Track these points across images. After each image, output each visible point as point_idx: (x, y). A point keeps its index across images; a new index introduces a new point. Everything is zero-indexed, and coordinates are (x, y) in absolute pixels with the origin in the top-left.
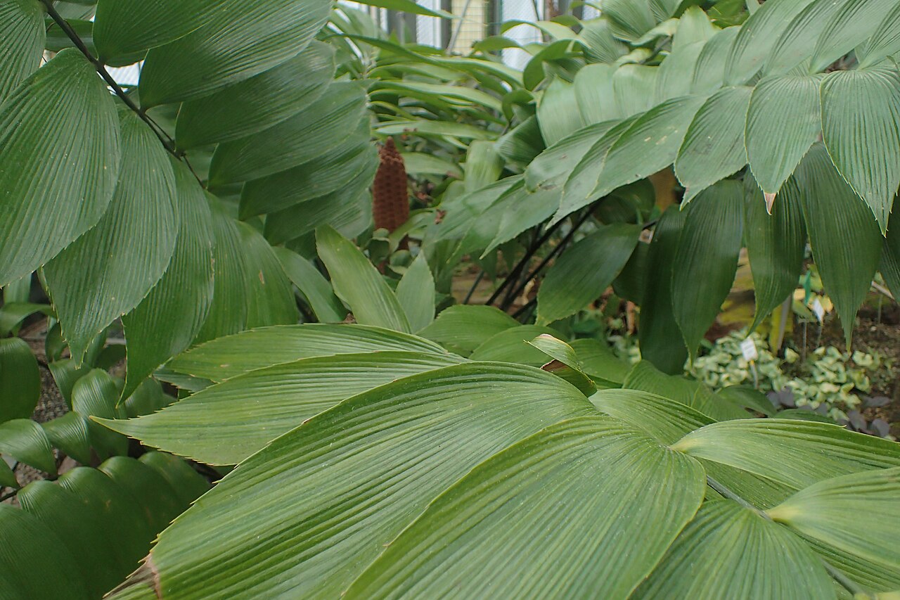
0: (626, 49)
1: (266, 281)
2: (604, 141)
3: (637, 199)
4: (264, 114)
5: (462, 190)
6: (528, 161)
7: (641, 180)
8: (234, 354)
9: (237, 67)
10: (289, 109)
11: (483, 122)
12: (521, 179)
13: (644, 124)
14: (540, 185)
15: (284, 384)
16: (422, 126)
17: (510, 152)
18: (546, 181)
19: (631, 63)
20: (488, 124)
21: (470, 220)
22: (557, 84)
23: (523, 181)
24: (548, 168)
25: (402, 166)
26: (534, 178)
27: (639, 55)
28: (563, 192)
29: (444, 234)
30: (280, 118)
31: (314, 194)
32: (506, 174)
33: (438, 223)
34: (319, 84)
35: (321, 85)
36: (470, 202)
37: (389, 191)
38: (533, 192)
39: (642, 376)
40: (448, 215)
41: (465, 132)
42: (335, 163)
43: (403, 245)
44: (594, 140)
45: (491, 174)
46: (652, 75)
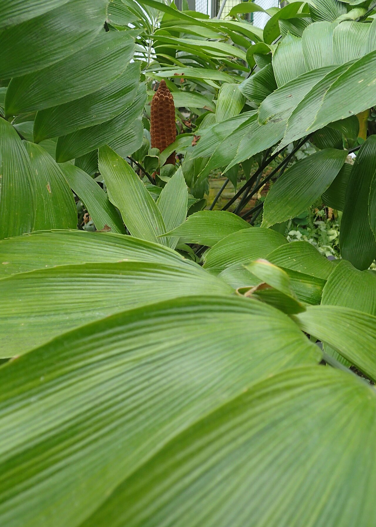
0: (345, 10)
1: (52, 190)
2: (324, 82)
3: (345, 130)
4: (43, 55)
5: (214, 120)
6: (262, 98)
7: (353, 116)
8: (15, 253)
9: (15, 11)
10: (65, 50)
11: (237, 72)
12: (256, 113)
13: (357, 69)
14: (270, 119)
15: (43, 286)
16: (188, 72)
17: (250, 92)
18: (275, 115)
19: (348, 20)
20: (240, 73)
21: (216, 144)
22: (289, 38)
23: (257, 115)
24: (276, 106)
25: (172, 101)
26: (265, 113)
27: (355, 13)
28: (287, 125)
29: (197, 155)
30: (57, 59)
31: (92, 122)
32: (246, 108)
33: (193, 145)
34: (90, 30)
35: (92, 31)
36: (217, 130)
37: (161, 120)
38: (264, 124)
39: (341, 274)
40: (202, 139)
41: (219, 76)
42: (111, 97)
43: (171, 160)
44: (316, 81)
45: (235, 109)
46: (365, 30)
